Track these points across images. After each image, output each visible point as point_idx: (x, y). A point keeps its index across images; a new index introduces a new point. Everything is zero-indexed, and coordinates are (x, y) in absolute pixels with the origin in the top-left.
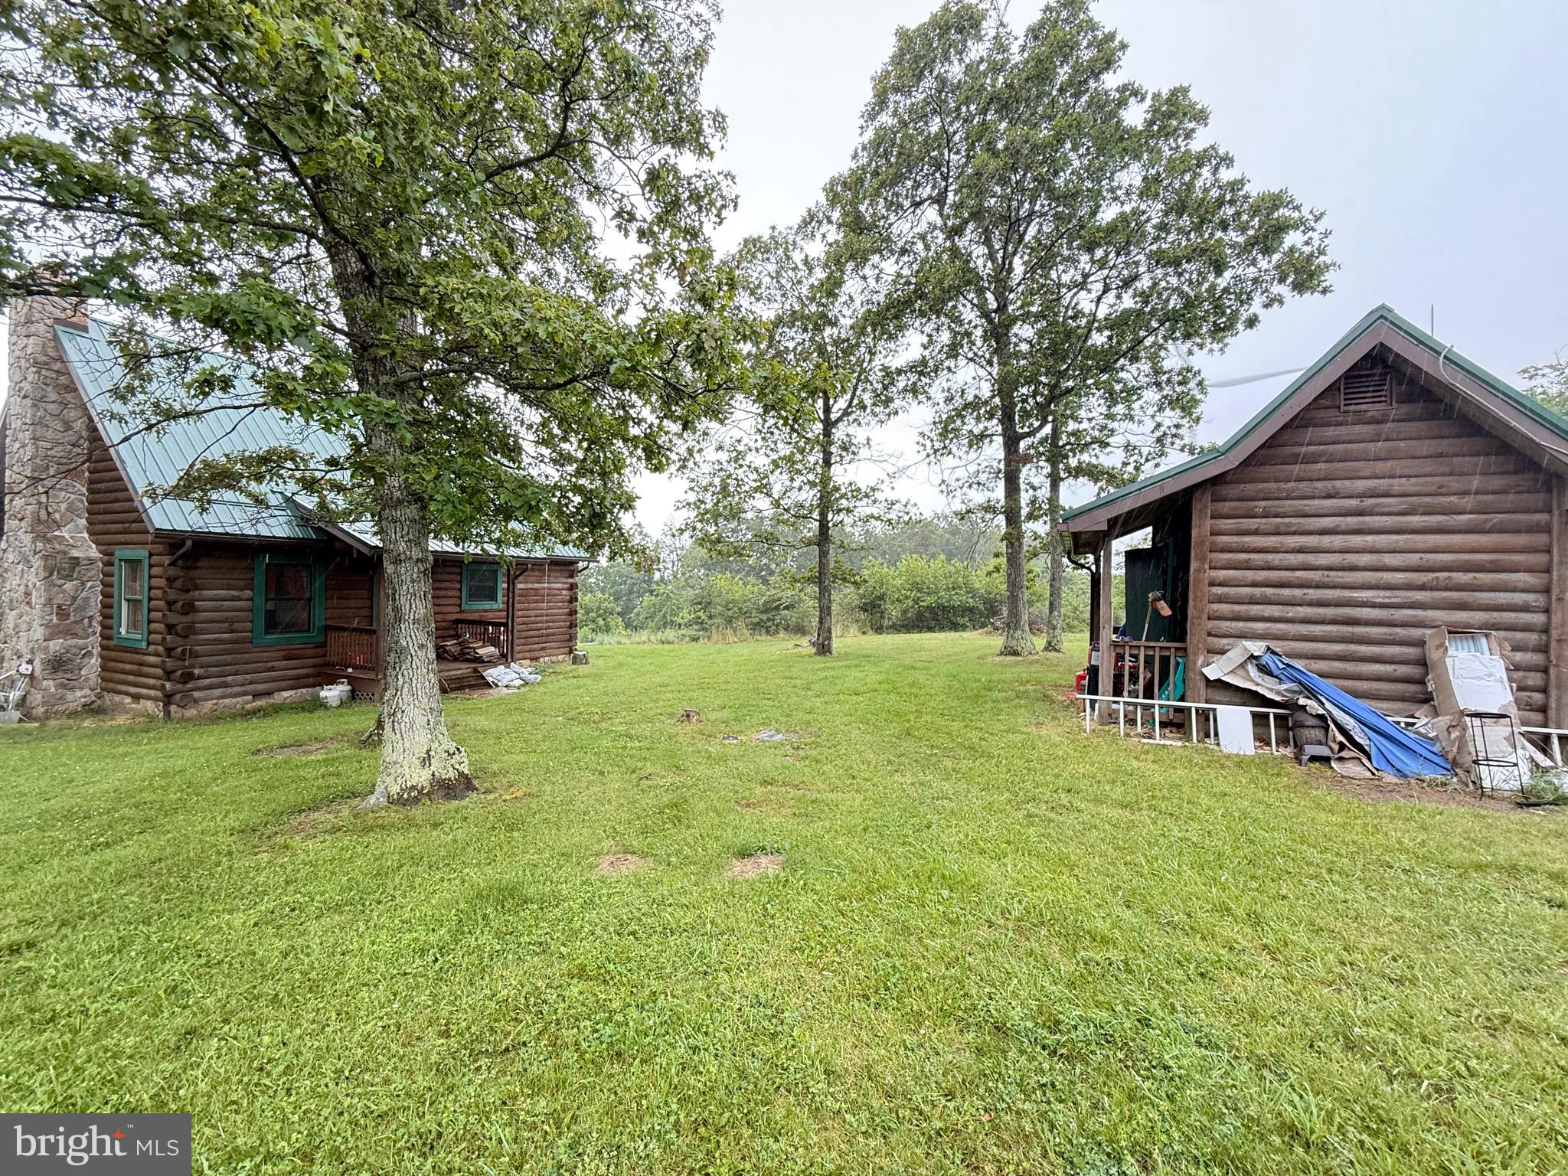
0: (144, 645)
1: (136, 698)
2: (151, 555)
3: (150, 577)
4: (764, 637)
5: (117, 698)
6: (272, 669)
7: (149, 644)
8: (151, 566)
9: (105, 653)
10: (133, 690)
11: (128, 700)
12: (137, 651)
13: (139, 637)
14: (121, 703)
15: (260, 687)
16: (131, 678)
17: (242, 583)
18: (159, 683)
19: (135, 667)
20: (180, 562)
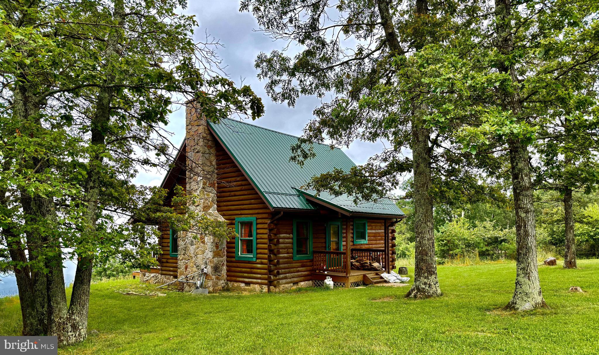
0: (254, 259)
1: (248, 284)
2: (257, 219)
3: (257, 229)
4: (489, 262)
5: (236, 284)
6: (298, 271)
7: (257, 259)
8: (257, 224)
9: (228, 264)
10: (247, 280)
11: (243, 285)
12: (249, 262)
13: (252, 256)
14: (239, 287)
15: (295, 279)
16: (246, 275)
17: (288, 231)
18: (266, 276)
19: (248, 270)
20: (275, 222)
